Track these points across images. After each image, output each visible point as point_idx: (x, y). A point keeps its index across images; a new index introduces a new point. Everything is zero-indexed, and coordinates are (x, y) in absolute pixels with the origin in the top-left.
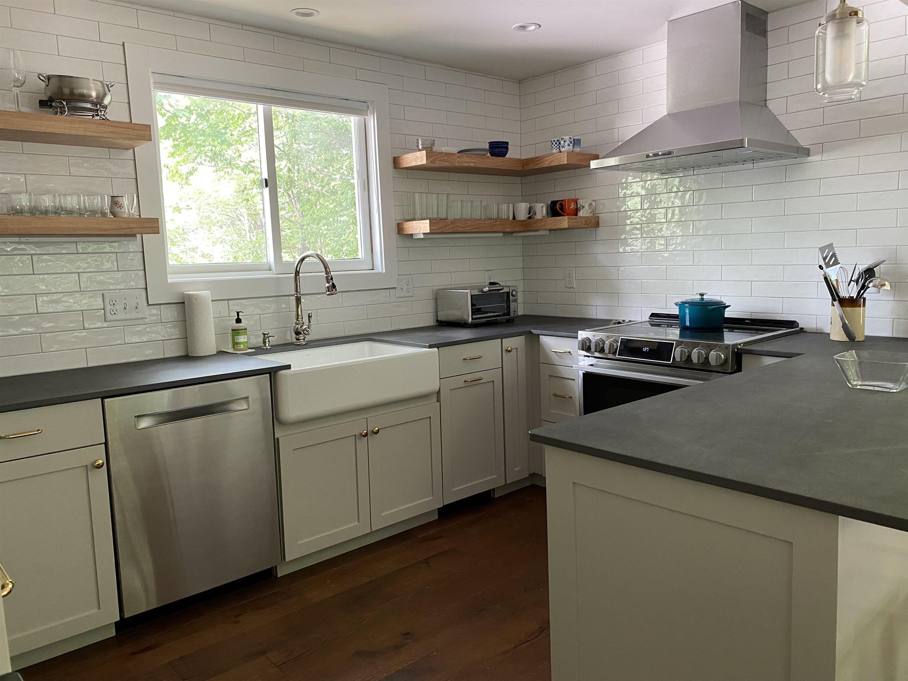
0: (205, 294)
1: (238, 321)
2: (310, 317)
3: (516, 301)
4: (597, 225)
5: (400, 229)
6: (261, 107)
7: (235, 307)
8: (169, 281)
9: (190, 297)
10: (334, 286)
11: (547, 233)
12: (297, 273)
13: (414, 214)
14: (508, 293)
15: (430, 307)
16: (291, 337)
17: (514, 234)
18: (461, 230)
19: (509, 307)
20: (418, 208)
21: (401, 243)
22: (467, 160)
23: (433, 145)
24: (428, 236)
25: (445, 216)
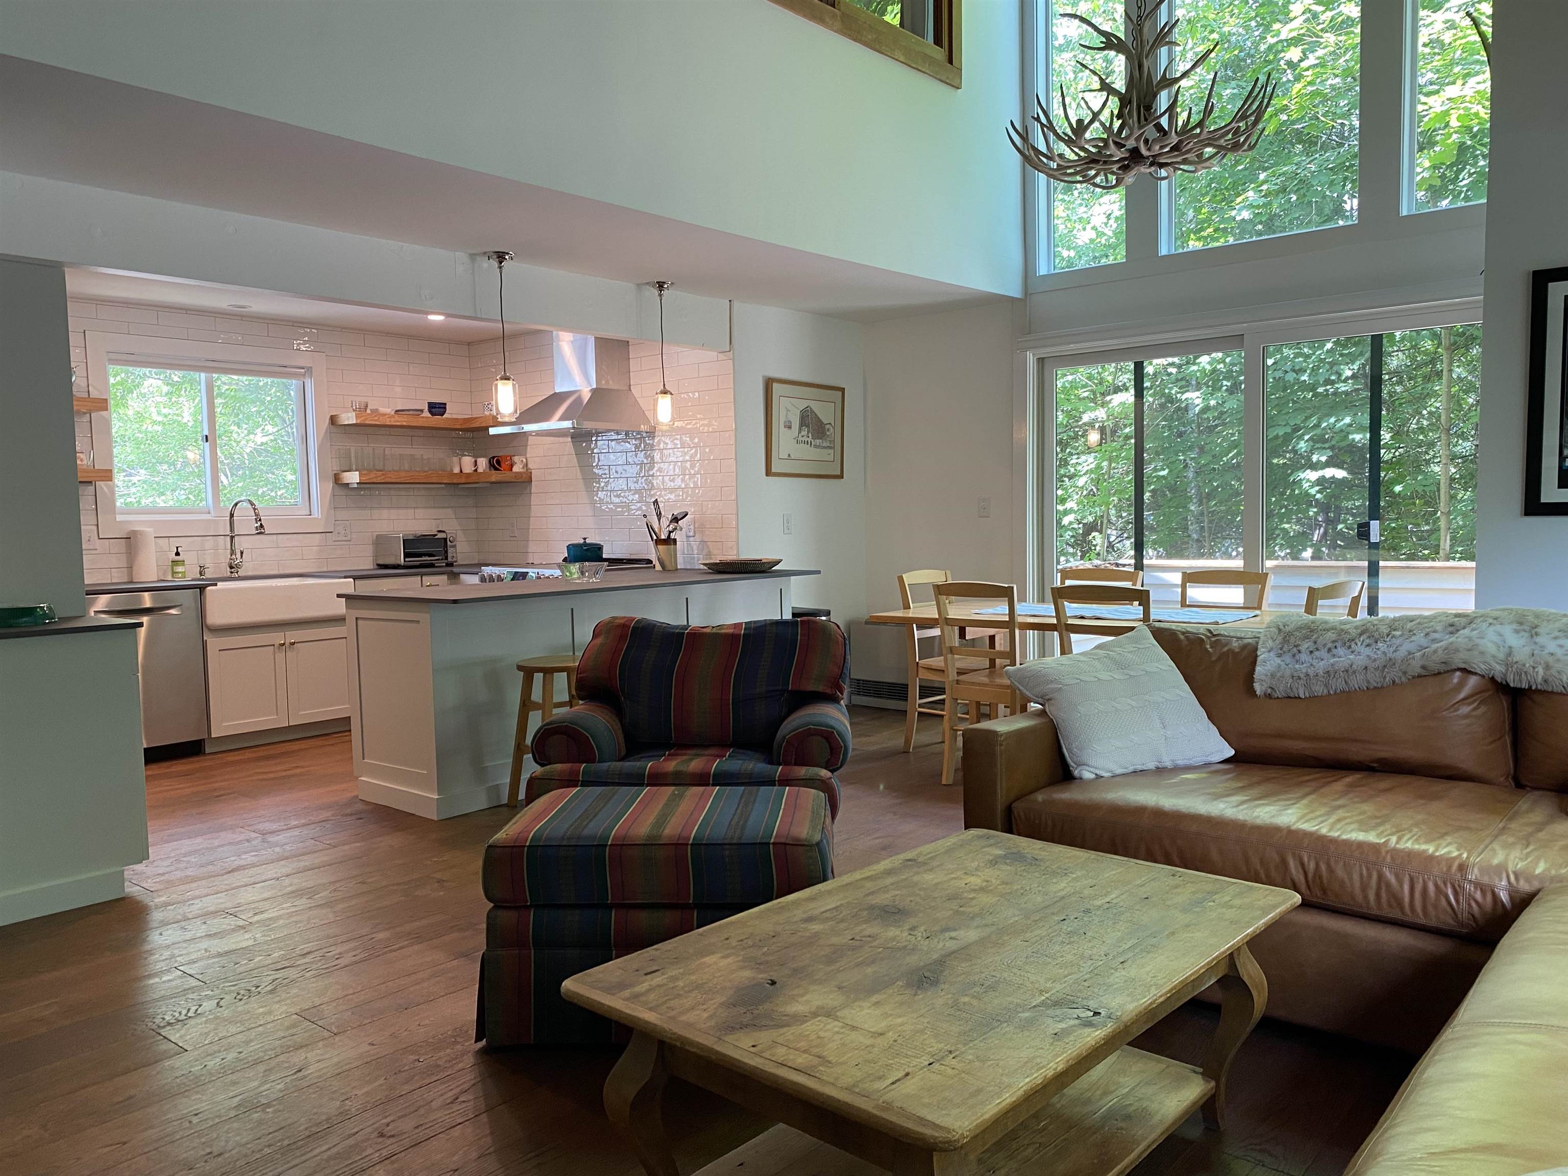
0: (150, 531)
1: (177, 554)
2: (242, 553)
3: (454, 546)
4: (530, 480)
5: (337, 479)
6: (203, 375)
7: (175, 542)
8: (118, 519)
9: (134, 532)
10: (262, 526)
11: (489, 485)
12: (232, 515)
13: (351, 465)
14: (445, 539)
15: (369, 551)
16: (227, 572)
17: (460, 486)
18: (393, 481)
19: (446, 552)
20: (353, 459)
21: (339, 491)
22: (400, 419)
23: (367, 406)
24: (362, 486)
25: (381, 468)
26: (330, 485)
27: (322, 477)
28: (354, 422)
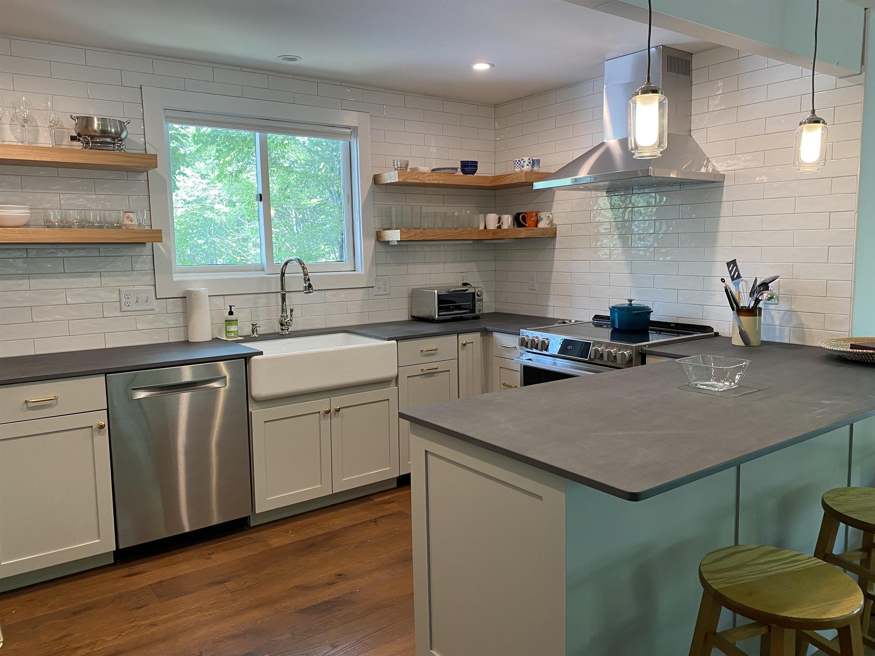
1: (231, 313)
2: (292, 311)
3: (481, 300)
4: (554, 236)
5: (379, 237)
6: (258, 134)
7: (230, 301)
8: (175, 279)
9: (190, 292)
10: (310, 286)
12: (283, 274)
13: (391, 224)
14: (474, 293)
15: (405, 304)
16: (277, 328)
19: (474, 306)
20: (394, 219)
21: (381, 248)
22: (437, 178)
23: (407, 165)
24: (402, 243)
25: (418, 226)
26: (372, 242)
27: (366, 234)
28: (397, 180)
